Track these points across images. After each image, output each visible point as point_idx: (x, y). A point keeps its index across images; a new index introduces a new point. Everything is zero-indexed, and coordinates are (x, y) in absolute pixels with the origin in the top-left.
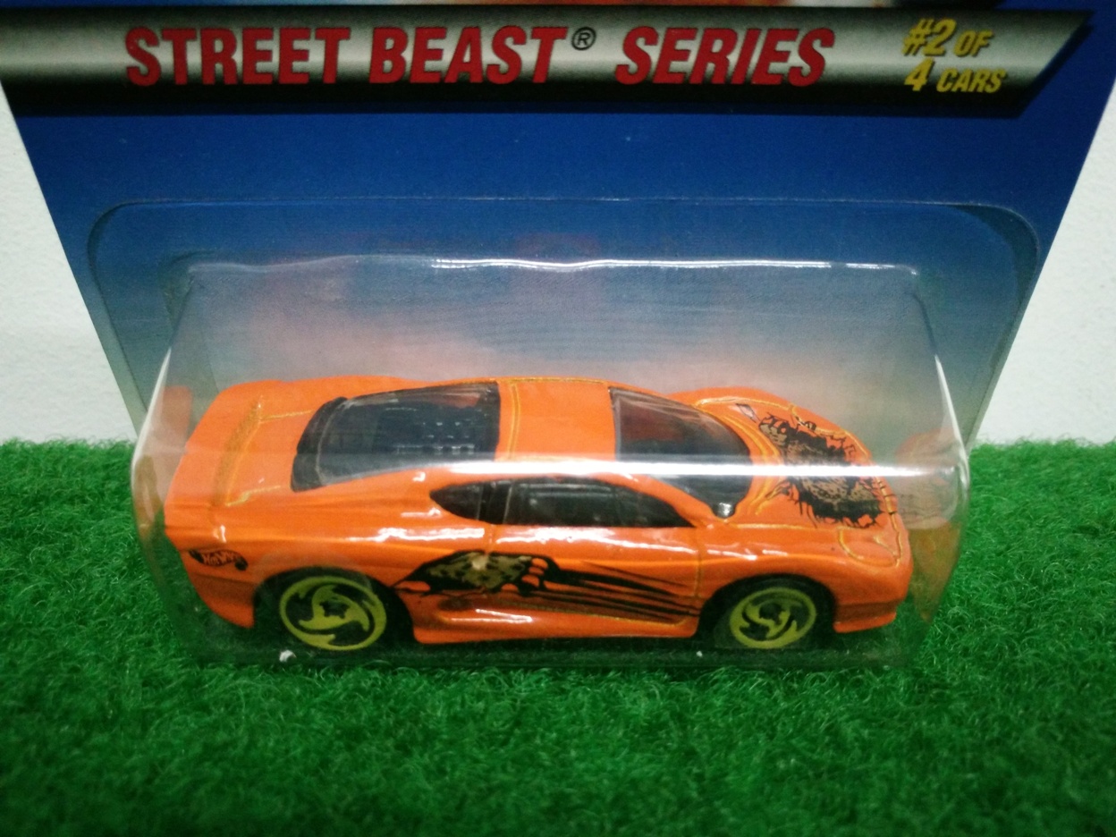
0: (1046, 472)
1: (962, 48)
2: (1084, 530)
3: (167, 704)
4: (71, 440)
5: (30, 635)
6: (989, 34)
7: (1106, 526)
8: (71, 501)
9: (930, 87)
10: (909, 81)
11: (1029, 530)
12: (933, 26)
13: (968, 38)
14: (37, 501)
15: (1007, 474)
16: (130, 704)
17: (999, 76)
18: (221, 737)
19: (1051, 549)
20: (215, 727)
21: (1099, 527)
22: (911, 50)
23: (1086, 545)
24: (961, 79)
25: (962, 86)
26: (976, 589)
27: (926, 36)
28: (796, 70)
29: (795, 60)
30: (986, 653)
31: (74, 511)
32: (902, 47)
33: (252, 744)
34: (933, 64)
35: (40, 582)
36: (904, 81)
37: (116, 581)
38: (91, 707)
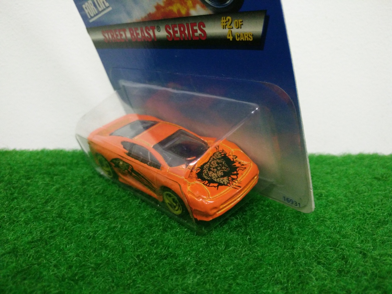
0: (366, 162)
1: (236, 26)
2: (375, 178)
3: (97, 217)
4: (61, 149)
5: (57, 199)
6: (241, 20)
7: (383, 177)
8: (63, 165)
9: (234, 39)
10: (228, 37)
11: (358, 178)
12: (226, 19)
13: (236, 22)
14: (53, 165)
15: (354, 162)
16: (86, 217)
17: (251, 35)
18: (113, 225)
19: (364, 183)
20: (111, 223)
21: (381, 177)
22: (224, 27)
23: (375, 182)
24: (241, 36)
25: (242, 38)
26: (338, 193)
27: (226, 22)
28: (200, 35)
29: (199, 32)
30: (338, 210)
31: (65, 168)
32: (222, 27)
33: (122, 227)
34: (232, 31)
35: (57, 186)
36: (227, 38)
37: (79, 186)
38: (76, 217)
